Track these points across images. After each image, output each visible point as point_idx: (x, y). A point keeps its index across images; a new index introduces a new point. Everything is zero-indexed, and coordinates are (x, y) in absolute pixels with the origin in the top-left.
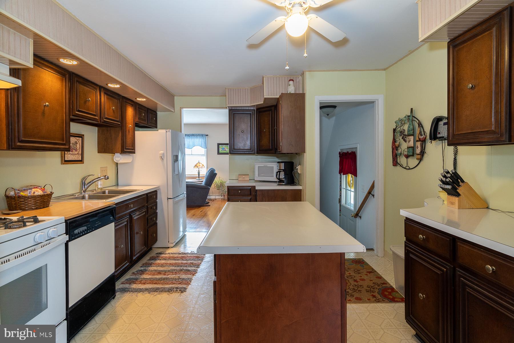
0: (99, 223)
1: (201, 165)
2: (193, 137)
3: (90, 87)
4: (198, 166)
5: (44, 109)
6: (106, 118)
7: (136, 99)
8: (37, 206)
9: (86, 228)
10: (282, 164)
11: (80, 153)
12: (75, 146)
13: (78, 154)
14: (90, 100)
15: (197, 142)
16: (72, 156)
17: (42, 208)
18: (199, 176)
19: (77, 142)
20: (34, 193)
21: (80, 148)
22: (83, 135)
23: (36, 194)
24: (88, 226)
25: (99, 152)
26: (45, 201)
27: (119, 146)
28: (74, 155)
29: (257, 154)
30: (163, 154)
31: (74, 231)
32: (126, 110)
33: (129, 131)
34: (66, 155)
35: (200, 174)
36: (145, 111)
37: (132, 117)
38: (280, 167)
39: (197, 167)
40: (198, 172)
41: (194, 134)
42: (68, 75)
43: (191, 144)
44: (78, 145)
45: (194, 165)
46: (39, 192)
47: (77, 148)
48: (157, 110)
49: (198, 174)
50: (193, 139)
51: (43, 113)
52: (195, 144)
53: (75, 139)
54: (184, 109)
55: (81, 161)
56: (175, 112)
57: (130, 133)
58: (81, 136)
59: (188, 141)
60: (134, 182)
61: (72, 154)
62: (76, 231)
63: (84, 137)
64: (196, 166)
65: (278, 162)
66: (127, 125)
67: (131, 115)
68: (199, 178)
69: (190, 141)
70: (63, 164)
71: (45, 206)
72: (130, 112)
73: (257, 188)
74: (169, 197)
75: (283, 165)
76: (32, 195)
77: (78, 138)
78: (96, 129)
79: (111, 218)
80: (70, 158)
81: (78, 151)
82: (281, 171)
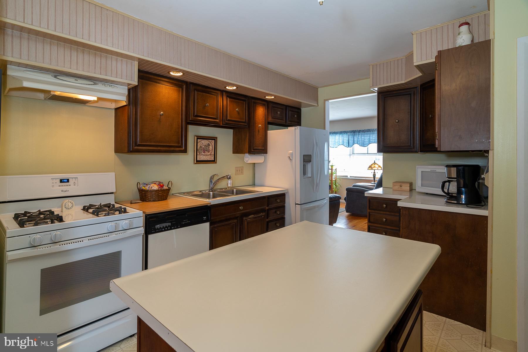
0: (187, 221)
1: (376, 166)
2: (369, 132)
3: (214, 94)
4: (372, 167)
5: (160, 118)
6: (229, 120)
7: (265, 97)
8: (154, 199)
9: (170, 224)
10: (452, 168)
11: (213, 153)
12: (208, 148)
13: (211, 155)
14: (208, 105)
15: (374, 139)
16: (205, 157)
17: (158, 201)
18: (374, 179)
19: (210, 144)
20: (152, 188)
21: (212, 149)
22: (216, 138)
23: (153, 188)
24: (173, 223)
25: (234, 153)
26: (159, 195)
27: (247, 146)
28: (206, 155)
29: (420, 152)
30: (292, 154)
31: (156, 226)
32: (254, 111)
33: (259, 131)
34: (198, 156)
35: (376, 177)
36: (282, 109)
37: (263, 117)
38: (449, 172)
39: (371, 169)
40: (374, 175)
41: (370, 130)
42: (184, 86)
43: (366, 141)
44: (211, 147)
45: (368, 166)
46: (155, 187)
47: (209, 150)
48: (301, 106)
49: (373, 177)
50: (369, 135)
51: (160, 121)
52: (371, 140)
53: (207, 141)
54: (330, 101)
55: (214, 161)
56: (318, 106)
57: (260, 133)
58: (215, 139)
59: (363, 138)
60: (267, 183)
61: (204, 155)
62: (158, 226)
63: (217, 139)
64: (370, 167)
65: (447, 166)
66: (256, 125)
67: (262, 114)
68: (374, 181)
69: (365, 137)
70: (195, 164)
71: (160, 200)
72: (260, 112)
73: (400, 204)
74: (297, 203)
75: (454, 171)
76: (150, 189)
77: (210, 141)
78: (231, 131)
79: (204, 218)
80: (203, 159)
81: (211, 152)
82: (452, 181)
